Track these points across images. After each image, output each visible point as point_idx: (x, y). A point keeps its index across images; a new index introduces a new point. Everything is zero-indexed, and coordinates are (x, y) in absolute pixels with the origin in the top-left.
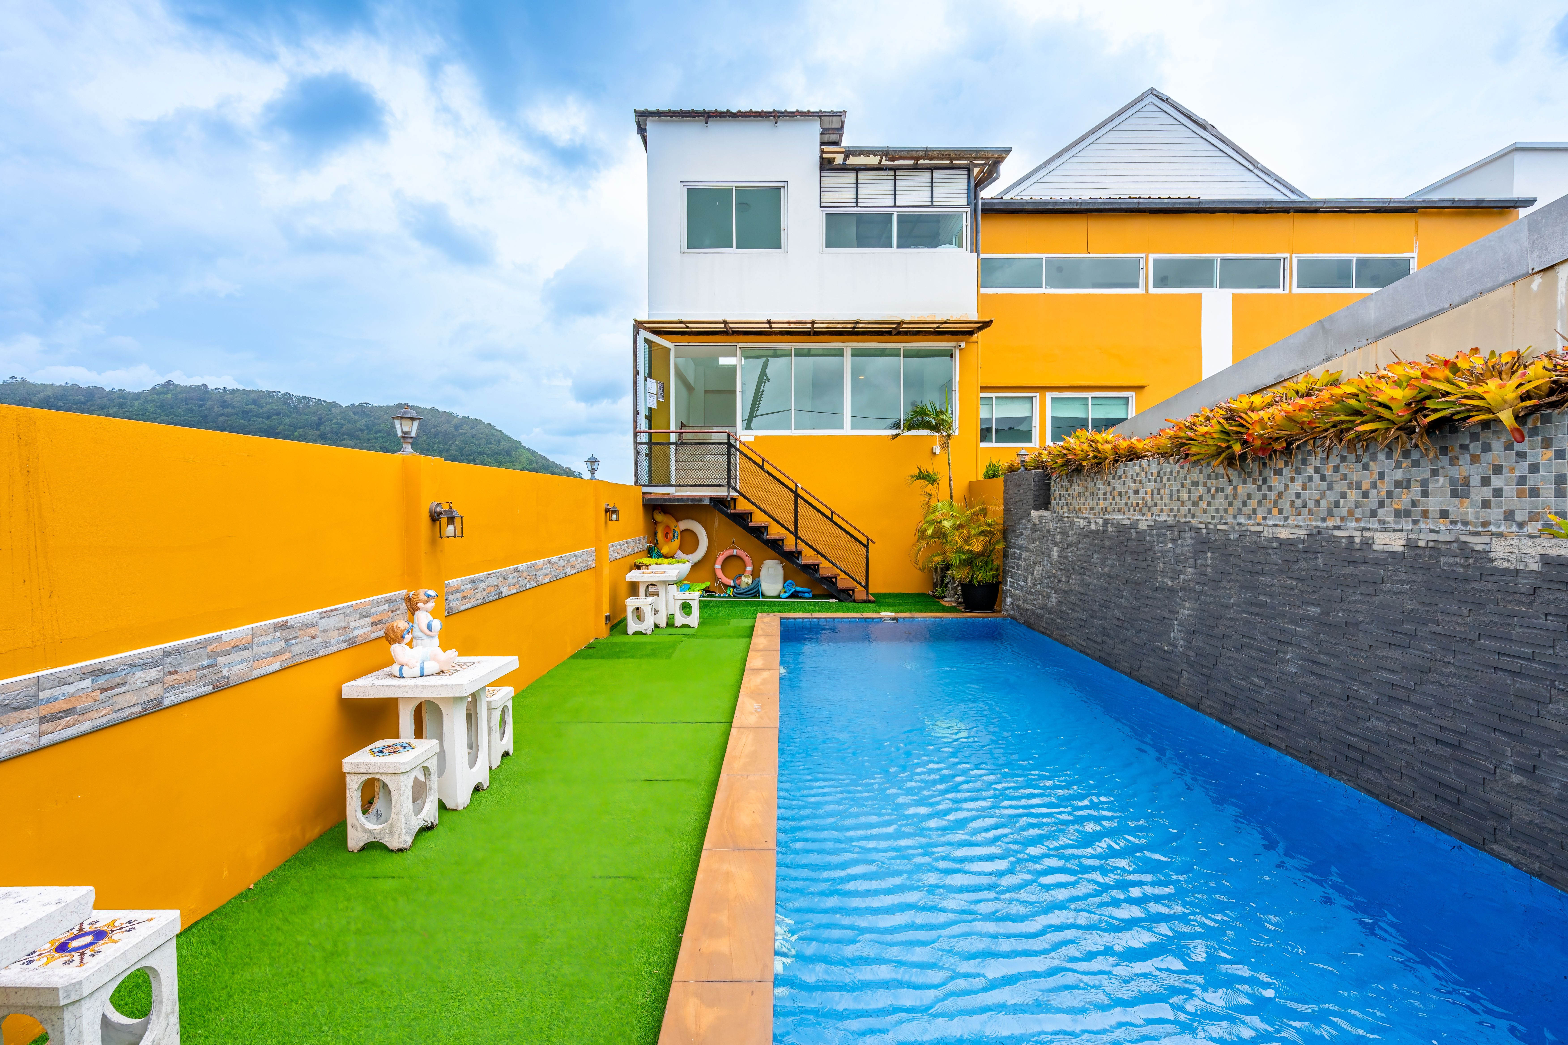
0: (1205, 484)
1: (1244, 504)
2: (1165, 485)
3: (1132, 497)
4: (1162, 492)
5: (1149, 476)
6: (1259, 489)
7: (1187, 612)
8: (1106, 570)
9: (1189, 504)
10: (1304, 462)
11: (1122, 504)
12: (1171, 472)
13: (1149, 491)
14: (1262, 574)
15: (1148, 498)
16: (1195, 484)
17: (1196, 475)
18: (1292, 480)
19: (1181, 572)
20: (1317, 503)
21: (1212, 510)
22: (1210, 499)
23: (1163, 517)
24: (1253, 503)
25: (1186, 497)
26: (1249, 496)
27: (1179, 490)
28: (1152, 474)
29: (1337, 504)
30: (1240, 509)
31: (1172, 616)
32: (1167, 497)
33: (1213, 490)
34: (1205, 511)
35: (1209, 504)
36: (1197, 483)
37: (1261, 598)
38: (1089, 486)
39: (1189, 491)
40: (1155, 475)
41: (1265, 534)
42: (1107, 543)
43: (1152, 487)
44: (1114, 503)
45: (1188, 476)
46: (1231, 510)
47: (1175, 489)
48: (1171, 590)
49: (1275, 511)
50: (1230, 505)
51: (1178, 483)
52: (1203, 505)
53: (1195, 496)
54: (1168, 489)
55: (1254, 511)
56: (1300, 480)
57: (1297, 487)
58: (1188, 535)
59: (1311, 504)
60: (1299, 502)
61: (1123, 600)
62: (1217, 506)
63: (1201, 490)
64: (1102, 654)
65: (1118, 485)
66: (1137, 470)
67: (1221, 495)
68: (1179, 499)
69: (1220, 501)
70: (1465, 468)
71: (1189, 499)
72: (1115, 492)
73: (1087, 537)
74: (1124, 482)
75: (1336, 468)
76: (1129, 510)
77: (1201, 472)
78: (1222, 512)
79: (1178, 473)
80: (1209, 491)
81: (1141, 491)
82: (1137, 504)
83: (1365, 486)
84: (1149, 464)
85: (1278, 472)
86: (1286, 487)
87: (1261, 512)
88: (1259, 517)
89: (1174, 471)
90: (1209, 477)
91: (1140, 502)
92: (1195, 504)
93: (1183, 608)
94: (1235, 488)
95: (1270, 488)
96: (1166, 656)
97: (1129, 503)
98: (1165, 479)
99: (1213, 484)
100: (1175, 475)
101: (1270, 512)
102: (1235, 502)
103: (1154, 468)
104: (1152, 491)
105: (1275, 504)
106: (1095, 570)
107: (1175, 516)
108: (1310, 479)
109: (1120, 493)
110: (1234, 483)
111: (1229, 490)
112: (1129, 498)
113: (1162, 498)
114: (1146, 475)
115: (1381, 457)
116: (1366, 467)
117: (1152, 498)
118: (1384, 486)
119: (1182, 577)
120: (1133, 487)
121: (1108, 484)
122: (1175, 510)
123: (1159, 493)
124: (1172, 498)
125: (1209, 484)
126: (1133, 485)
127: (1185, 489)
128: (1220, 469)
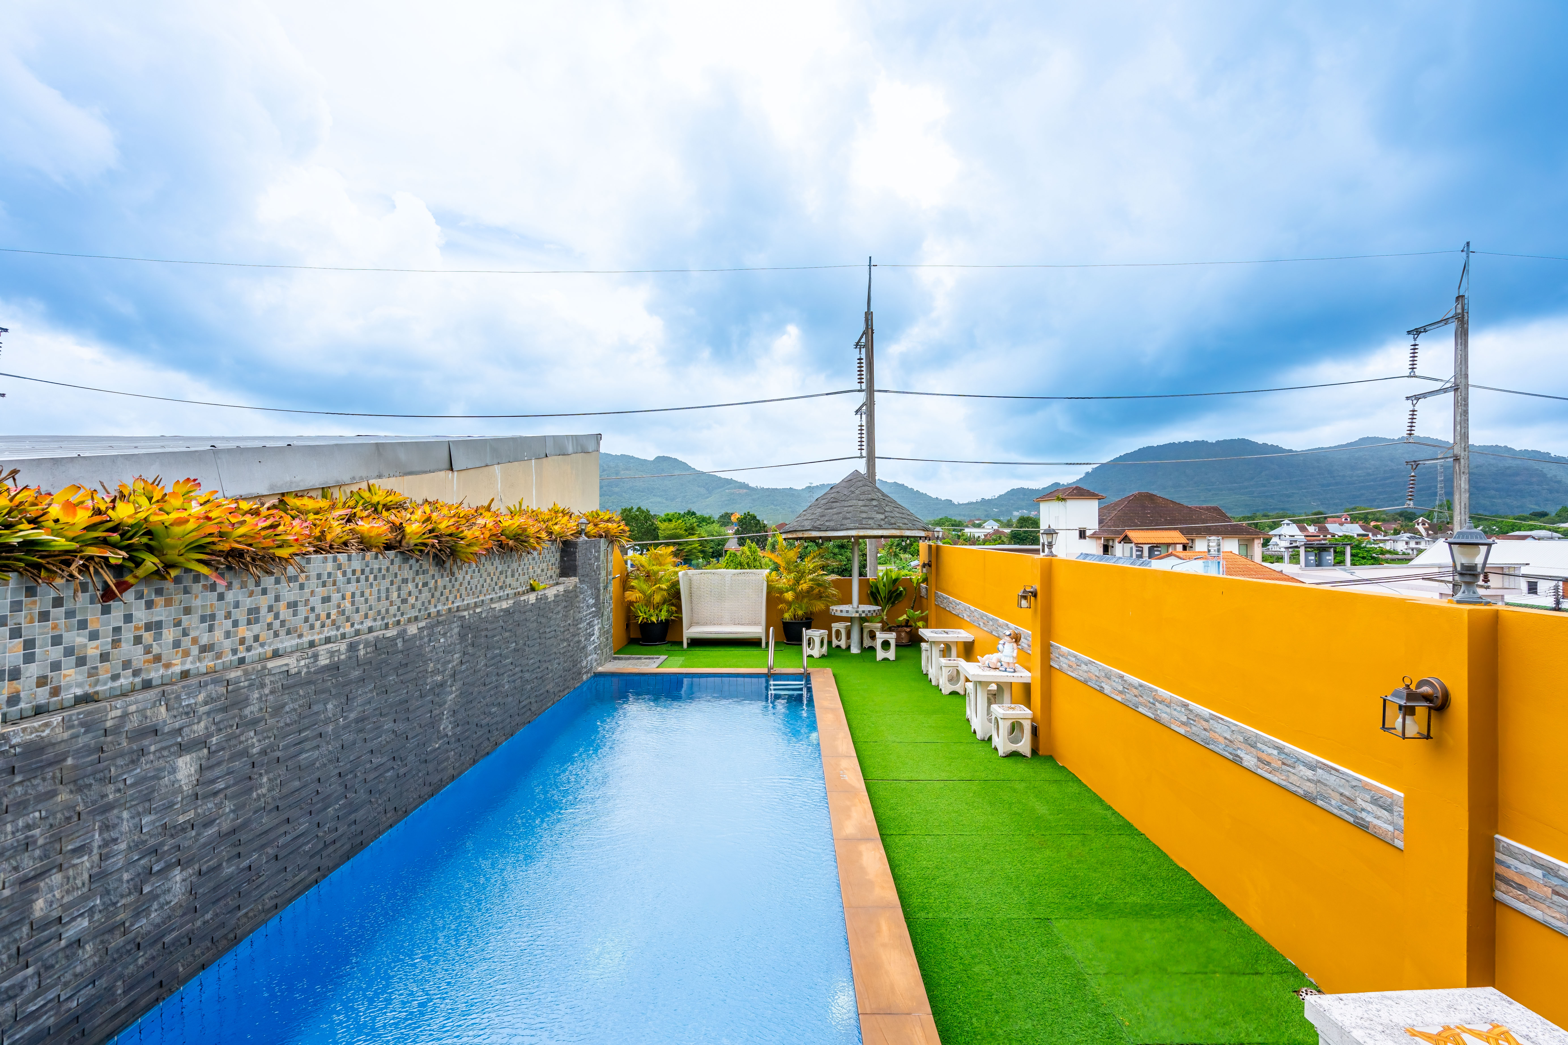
0: (414, 581)
2: (371, 584)
4: (367, 593)
12: (380, 570)
13: (348, 595)
15: (347, 604)
16: (405, 581)
17: (406, 572)
21: (419, 604)
22: (417, 594)
25: (395, 595)
27: (388, 590)
30: (439, 599)
32: (372, 600)
33: (420, 585)
36: (407, 579)
39: (399, 589)
43: (353, 590)
45: (399, 573)
47: (383, 589)
49: (458, 596)
50: (432, 596)
51: (387, 583)
52: (412, 600)
53: (404, 594)
54: (375, 589)
68: (387, 599)
69: (425, 594)
71: (399, 596)
77: (411, 568)
79: (388, 569)
80: (417, 586)
81: (336, 597)
86: (464, 577)
89: (384, 567)
90: (417, 573)
92: (404, 601)
94: (437, 582)
98: (371, 577)
99: (420, 580)
100: (384, 572)
102: (435, 594)
104: (353, 595)
107: (383, 619)
110: (437, 578)
113: (366, 601)
117: (353, 603)
120: (321, 592)
121: (264, 592)
122: (383, 611)
123: (362, 594)
124: (379, 599)
125: (417, 579)
126: (319, 590)
127: (394, 587)
128: (426, 566)
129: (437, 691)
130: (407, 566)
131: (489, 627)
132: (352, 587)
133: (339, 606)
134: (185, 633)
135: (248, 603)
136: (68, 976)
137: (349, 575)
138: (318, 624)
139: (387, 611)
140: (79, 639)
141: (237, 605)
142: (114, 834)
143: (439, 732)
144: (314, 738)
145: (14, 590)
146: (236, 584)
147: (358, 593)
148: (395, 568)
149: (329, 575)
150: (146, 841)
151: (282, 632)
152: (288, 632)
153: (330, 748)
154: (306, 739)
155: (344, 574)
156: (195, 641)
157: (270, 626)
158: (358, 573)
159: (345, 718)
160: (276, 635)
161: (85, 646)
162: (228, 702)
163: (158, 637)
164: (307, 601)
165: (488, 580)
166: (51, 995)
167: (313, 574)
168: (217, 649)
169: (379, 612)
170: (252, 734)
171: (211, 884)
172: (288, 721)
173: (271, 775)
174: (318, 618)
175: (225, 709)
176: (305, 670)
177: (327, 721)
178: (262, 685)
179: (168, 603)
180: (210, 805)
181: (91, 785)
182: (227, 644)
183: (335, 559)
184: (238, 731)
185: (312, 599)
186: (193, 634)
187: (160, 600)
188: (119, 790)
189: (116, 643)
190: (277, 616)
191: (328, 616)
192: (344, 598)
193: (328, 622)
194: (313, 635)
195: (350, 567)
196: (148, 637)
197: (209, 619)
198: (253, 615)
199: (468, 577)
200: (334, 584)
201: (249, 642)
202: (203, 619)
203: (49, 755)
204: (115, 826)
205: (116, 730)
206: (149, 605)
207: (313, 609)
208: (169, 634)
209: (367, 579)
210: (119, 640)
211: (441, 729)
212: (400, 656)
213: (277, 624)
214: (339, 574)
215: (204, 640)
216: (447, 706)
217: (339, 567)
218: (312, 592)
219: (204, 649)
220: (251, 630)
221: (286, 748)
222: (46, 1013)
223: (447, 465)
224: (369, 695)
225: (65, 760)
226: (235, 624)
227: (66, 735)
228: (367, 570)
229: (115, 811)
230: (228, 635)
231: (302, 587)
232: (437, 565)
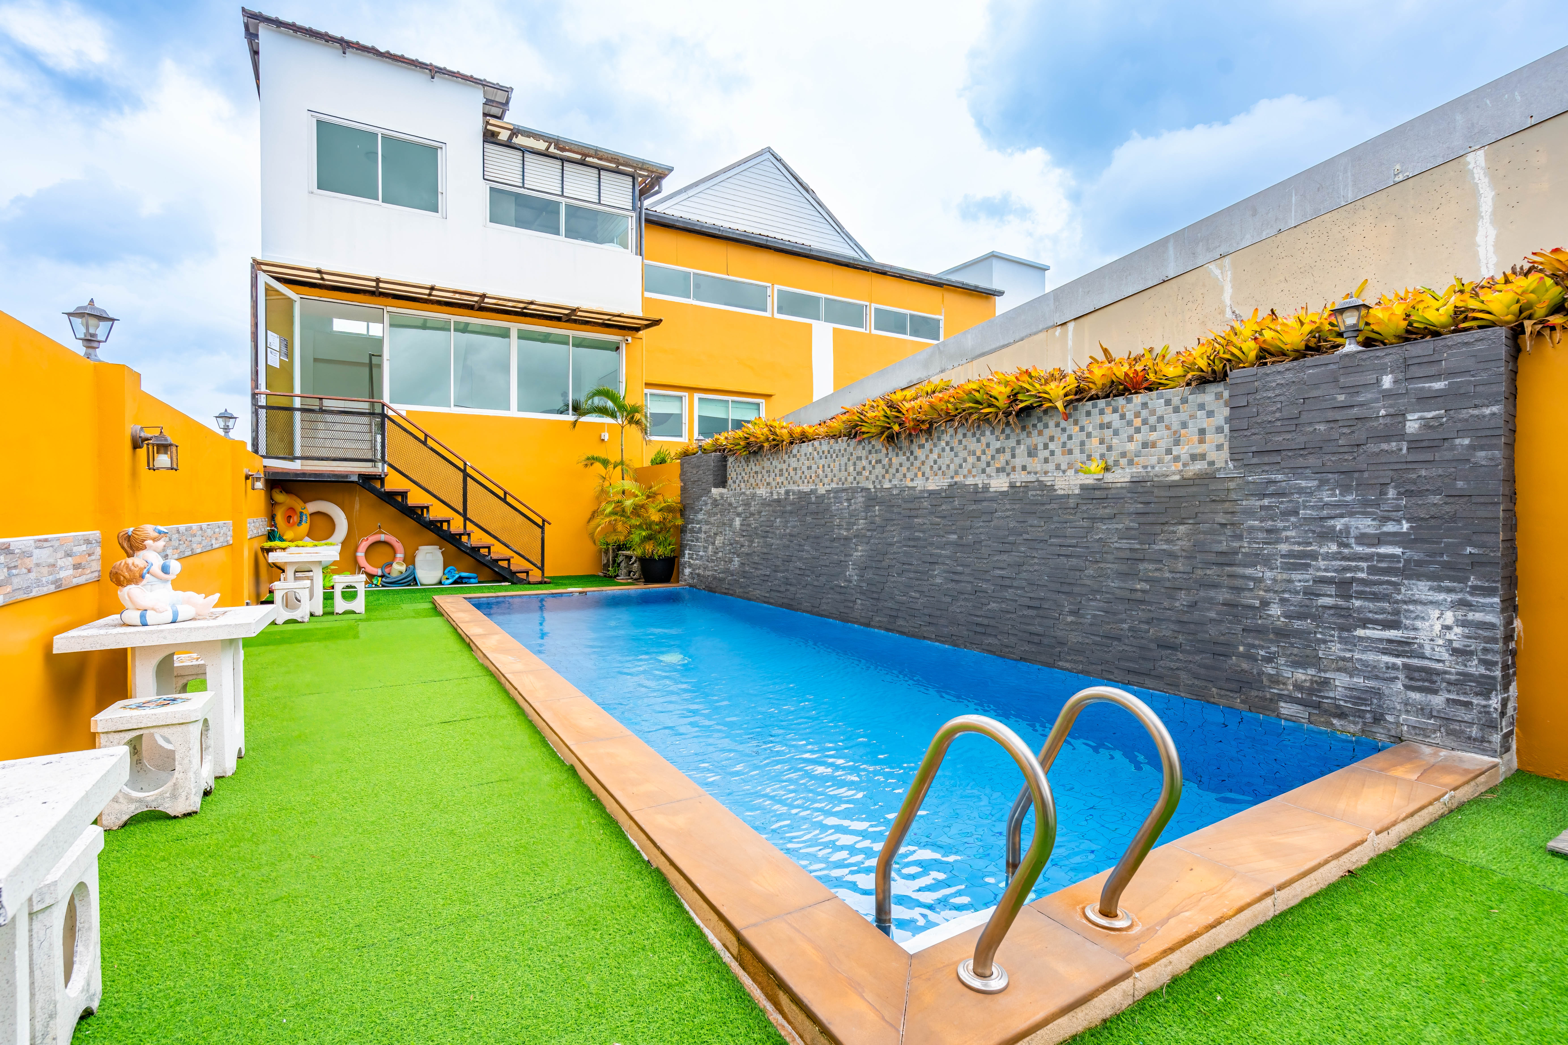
0: (867, 458)
1: (897, 470)
2: (834, 460)
3: (806, 472)
4: (832, 466)
5: (821, 454)
6: (908, 459)
7: (859, 554)
8: (788, 531)
9: (854, 474)
10: (939, 439)
11: (797, 478)
12: (840, 450)
13: (821, 466)
14: (916, 517)
15: (820, 472)
16: (859, 458)
17: (860, 452)
18: (931, 451)
19: (854, 524)
20: (948, 466)
21: (873, 477)
22: (871, 469)
23: (834, 485)
24: (904, 470)
25: (852, 468)
26: (901, 465)
27: (846, 464)
28: (823, 452)
30: (894, 475)
31: (847, 559)
32: (836, 470)
33: (873, 462)
34: (867, 478)
35: (870, 472)
36: (861, 456)
37: (917, 534)
38: (765, 465)
39: (855, 464)
40: (826, 453)
41: (919, 488)
42: (789, 508)
43: (823, 463)
44: (789, 478)
45: (854, 453)
46: (887, 476)
47: (843, 463)
48: (846, 539)
49: (920, 474)
50: (887, 472)
51: (845, 459)
52: (866, 473)
53: (859, 468)
54: (837, 463)
55: (905, 476)
56: (936, 451)
57: (934, 456)
58: (860, 494)
59: (944, 468)
60: (936, 467)
61: (804, 553)
63: (864, 462)
64: (785, 601)
65: (793, 462)
66: (810, 449)
67: (879, 466)
68: (846, 471)
69: (879, 470)
70: (1036, 439)
71: (855, 470)
72: (791, 469)
73: (769, 505)
74: (798, 460)
75: (960, 442)
76: (803, 482)
78: (880, 478)
79: (846, 450)
80: (870, 463)
81: (814, 467)
82: (811, 477)
83: (978, 453)
84: (821, 445)
85: (921, 446)
86: (927, 456)
87: (909, 475)
88: (908, 479)
89: (842, 448)
90: (870, 452)
91: (813, 475)
92: (859, 473)
93: (857, 551)
94: (890, 459)
95: (916, 458)
96: (843, 590)
97: (803, 476)
98: (834, 455)
99: (873, 458)
100: (843, 452)
101: (916, 475)
102: (890, 470)
103: (825, 447)
104: (823, 466)
105: (919, 469)
106: (778, 532)
107: (843, 484)
108: (943, 450)
109: (795, 469)
110: (890, 456)
111: (886, 461)
112: (803, 472)
113: (832, 471)
114: (818, 453)
115: (988, 433)
116: (979, 441)
117: (823, 471)
118: (990, 452)
119: (855, 527)
120: (807, 463)
121: (784, 462)
122: (843, 479)
123: (829, 467)
124: (840, 470)
125: (870, 457)
126: (806, 462)
127: (851, 463)
128: (879, 446)
132: (823, 461)
149: (810, 454)
167: (803, 455)
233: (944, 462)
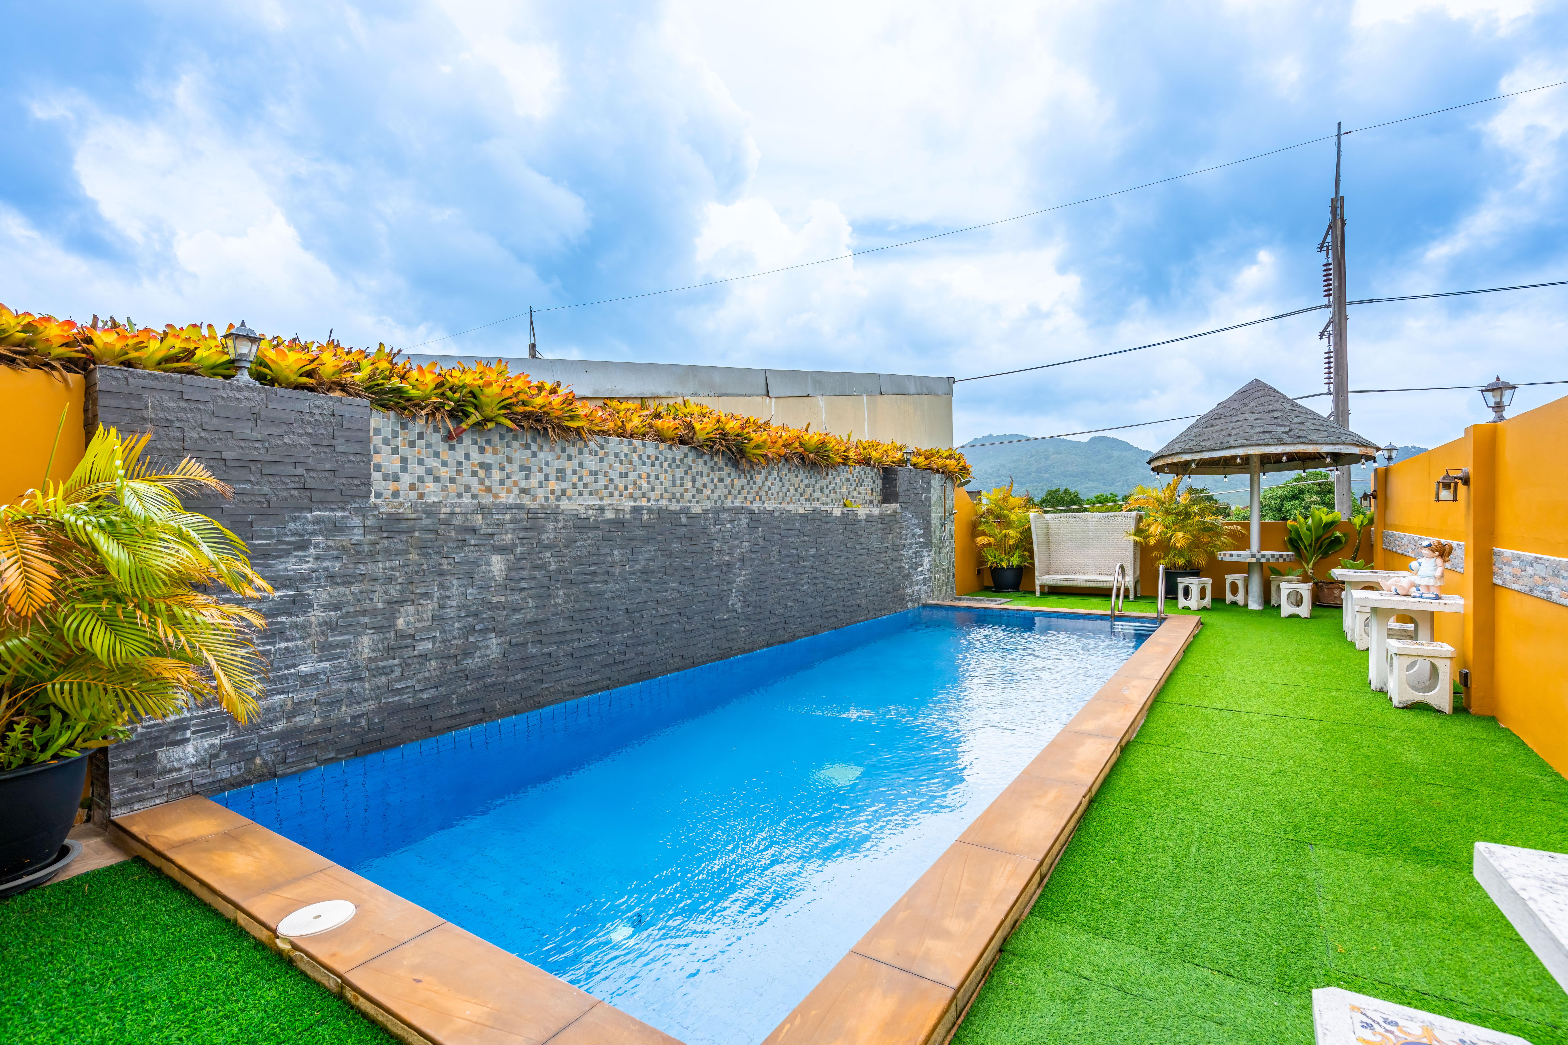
0: (709, 475)
1: (739, 493)
2: (666, 471)
4: (662, 477)
5: (644, 460)
6: (748, 483)
9: (694, 491)
12: (674, 460)
13: (644, 475)
15: (643, 482)
16: (700, 474)
17: (700, 466)
20: (778, 493)
21: (715, 497)
22: (713, 487)
23: (664, 502)
24: (744, 492)
25: (690, 484)
26: (742, 487)
27: (682, 478)
29: (786, 494)
30: (736, 496)
32: (667, 484)
33: (716, 480)
34: (709, 497)
35: (712, 491)
36: (702, 473)
39: (694, 479)
43: (648, 471)
45: (693, 466)
46: (729, 497)
47: (678, 477)
48: (729, 565)
49: (758, 498)
50: (729, 493)
51: (680, 472)
52: (707, 492)
53: (699, 485)
54: (670, 475)
55: (745, 498)
59: (775, 494)
60: (769, 493)
62: (719, 493)
63: (705, 479)
67: (721, 485)
68: (682, 485)
69: (721, 490)
70: (824, 482)
71: (694, 486)
77: (705, 463)
78: (723, 498)
80: (712, 481)
81: (632, 475)
82: (629, 488)
84: (643, 449)
86: (763, 483)
87: (750, 498)
88: (749, 502)
89: (678, 458)
90: (712, 469)
91: (631, 486)
92: (699, 491)
94: (733, 480)
95: (755, 483)
97: (611, 486)
98: (666, 465)
99: (716, 476)
100: (678, 462)
101: (755, 499)
102: (732, 491)
103: (650, 454)
104: (648, 476)
105: (758, 493)
109: (597, 473)
110: (732, 477)
113: (661, 483)
117: (648, 483)
120: (619, 468)
122: (678, 495)
123: (657, 477)
124: (674, 484)
125: (712, 474)
126: (617, 466)
127: (689, 477)
128: (721, 464)
129: (724, 569)
130: (701, 462)
131: (783, 526)
132: (647, 469)
133: (635, 482)
134: (508, 476)
135: (557, 464)
136: (420, 676)
137: (644, 458)
138: (616, 493)
139: (682, 496)
140: (435, 464)
141: (547, 464)
142: (448, 593)
143: (727, 606)
144: (602, 574)
145: (394, 423)
146: (546, 448)
147: (653, 477)
148: (689, 461)
149: (626, 455)
150: (470, 606)
151: (586, 493)
152: (591, 494)
153: (618, 586)
154: (594, 573)
155: (640, 457)
156: (516, 483)
157: (575, 486)
158: (653, 459)
159: (631, 566)
160: (580, 493)
161: (439, 469)
162: (528, 526)
163: (489, 474)
164: (606, 473)
165: (792, 490)
166: (410, 683)
167: (611, 452)
168: (532, 493)
169: (674, 496)
170: (549, 555)
171: (520, 656)
172: (579, 554)
173: (566, 591)
174: (616, 488)
175: (526, 530)
176: (592, 518)
177: (615, 564)
178: (556, 521)
179: (495, 452)
180: (517, 597)
181: (431, 554)
182: (540, 492)
183: (630, 444)
184: (537, 549)
185: (610, 472)
186: (514, 478)
187: (489, 449)
188: (450, 564)
189: (459, 472)
190: (580, 479)
191: (626, 488)
192: (639, 476)
193: (625, 493)
194: (612, 500)
195: (645, 452)
196: (481, 473)
197: (526, 469)
198: (561, 474)
199: (768, 483)
200: (631, 463)
201: (558, 493)
202: (521, 469)
203: (404, 525)
204: (448, 588)
205: (447, 522)
206: (482, 450)
207: (611, 480)
208: (497, 475)
209: (661, 465)
210: (462, 471)
211: (730, 603)
212: (684, 529)
213: (580, 485)
214: (635, 456)
215: (523, 484)
216: (735, 585)
217: (635, 451)
218: (611, 466)
219: (523, 491)
220: (560, 485)
221: (577, 574)
222: (407, 693)
223: (764, 392)
224: (653, 554)
225: (414, 531)
226: (547, 477)
227: (414, 516)
228: (662, 458)
229: (448, 577)
230: (541, 484)
231: (601, 460)
232: (733, 466)
233: (775, 489)
